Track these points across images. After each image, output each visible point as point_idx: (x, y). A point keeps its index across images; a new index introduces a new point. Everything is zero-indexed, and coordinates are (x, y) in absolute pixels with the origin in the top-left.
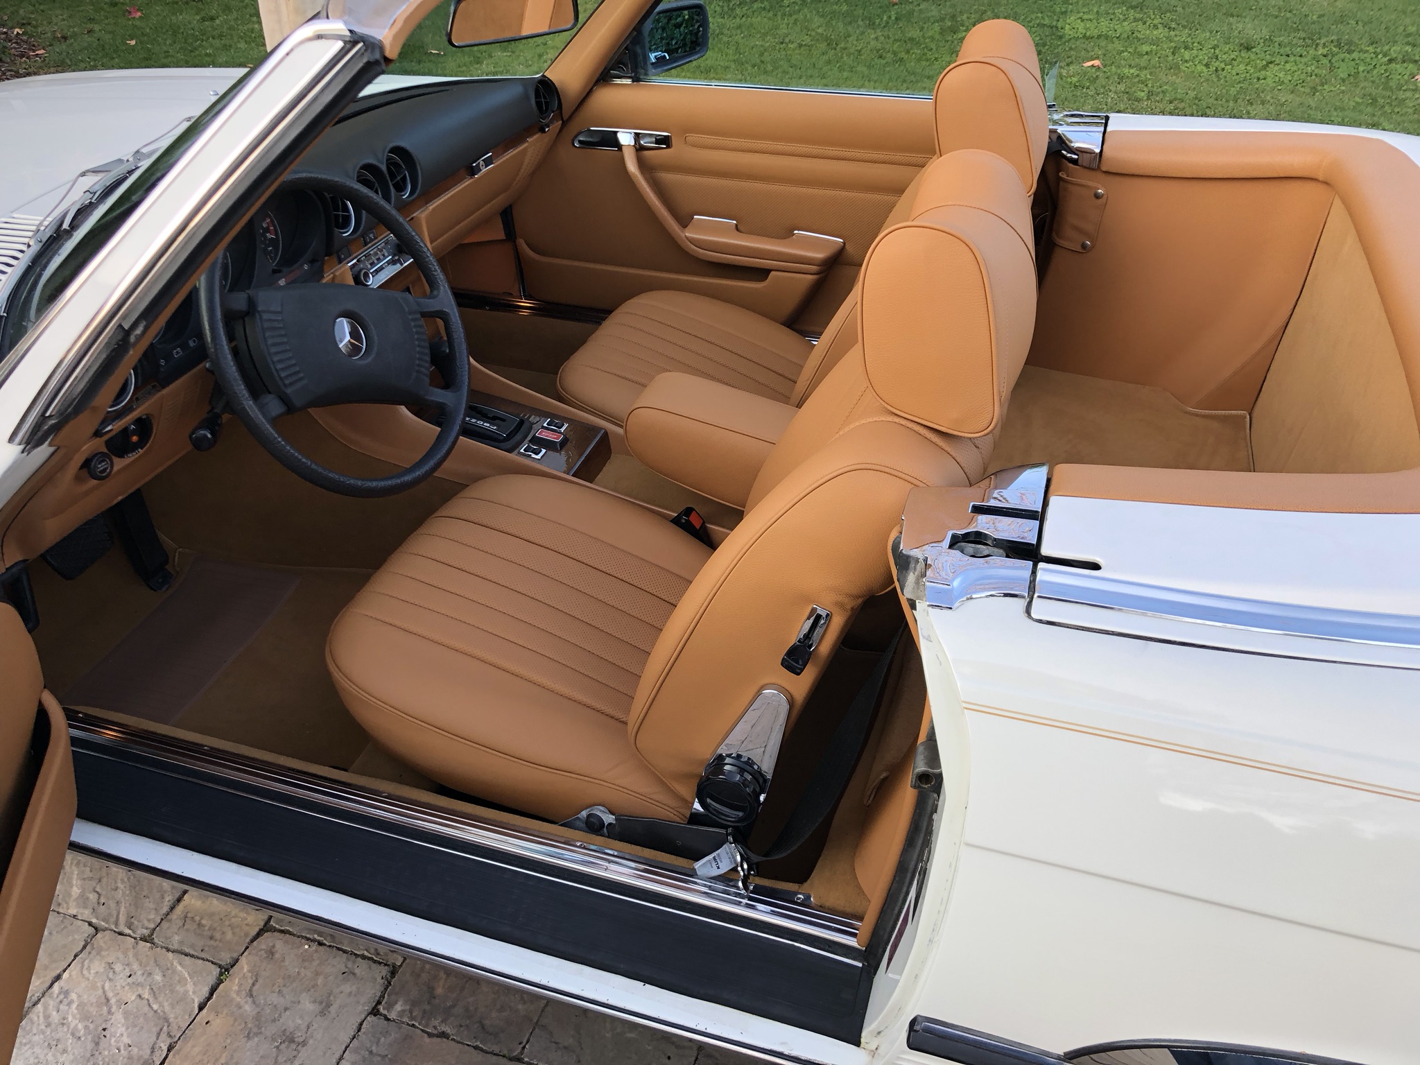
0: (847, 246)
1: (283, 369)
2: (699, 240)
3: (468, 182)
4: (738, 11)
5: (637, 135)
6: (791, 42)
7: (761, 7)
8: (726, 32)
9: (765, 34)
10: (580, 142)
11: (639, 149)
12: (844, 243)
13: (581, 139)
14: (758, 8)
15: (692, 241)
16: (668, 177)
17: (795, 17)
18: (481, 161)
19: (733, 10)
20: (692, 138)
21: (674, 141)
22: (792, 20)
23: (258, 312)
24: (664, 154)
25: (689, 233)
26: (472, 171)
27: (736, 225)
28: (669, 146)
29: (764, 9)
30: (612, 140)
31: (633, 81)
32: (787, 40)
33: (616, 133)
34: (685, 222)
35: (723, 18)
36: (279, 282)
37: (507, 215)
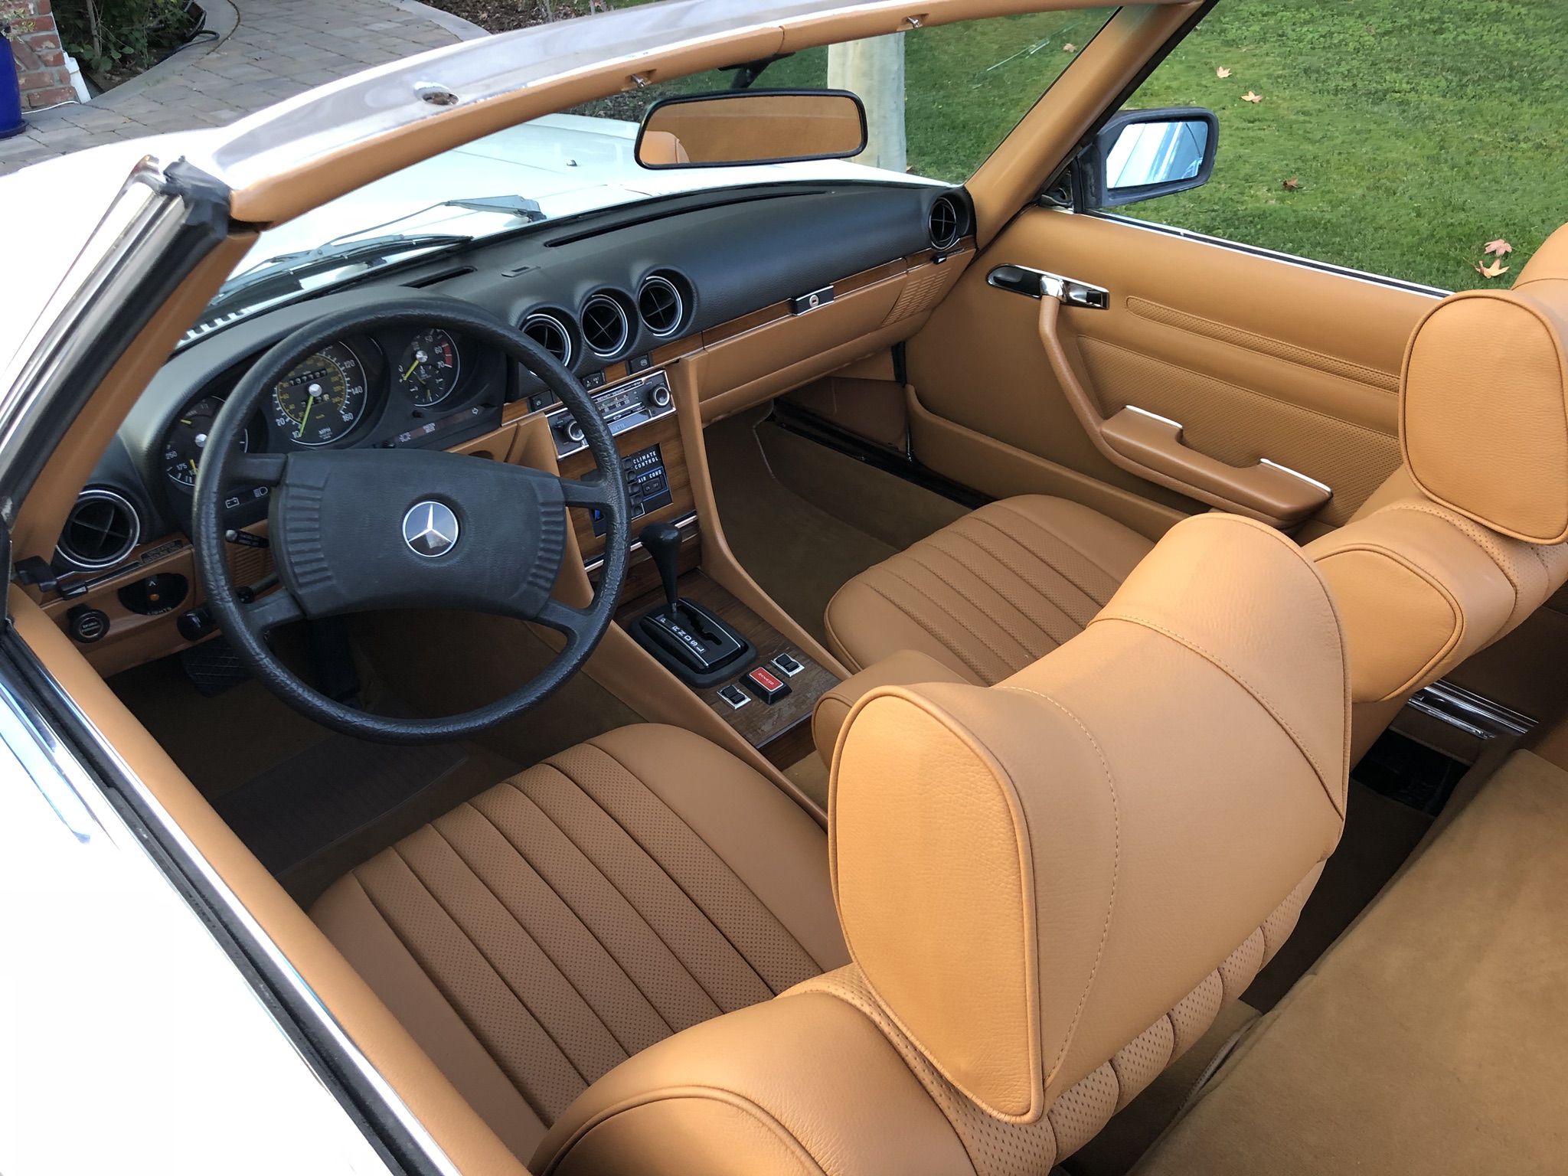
0: (1334, 498)
1: (298, 564)
2: (1121, 443)
3: (785, 320)
4: (1470, 90)
5: (1067, 283)
6: (1527, 140)
7: (1505, 88)
8: (1439, 116)
9: (1493, 126)
10: (996, 280)
11: (1066, 302)
12: (1332, 494)
13: (1000, 276)
14: (1500, 88)
15: (1107, 438)
16: (1097, 346)
17: (1548, 105)
18: (813, 296)
19: (1463, 86)
20: (1136, 301)
21: (1112, 301)
22: (1541, 109)
23: (287, 485)
24: (1093, 316)
25: (1110, 430)
26: (794, 308)
27: (1181, 430)
28: (1105, 307)
29: (1510, 90)
30: (1032, 286)
31: (1075, 212)
32: (1521, 137)
33: (1041, 275)
34: (1108, 408)
35: (1444, 96)
36: (424, 427)
37: (899, 350)
